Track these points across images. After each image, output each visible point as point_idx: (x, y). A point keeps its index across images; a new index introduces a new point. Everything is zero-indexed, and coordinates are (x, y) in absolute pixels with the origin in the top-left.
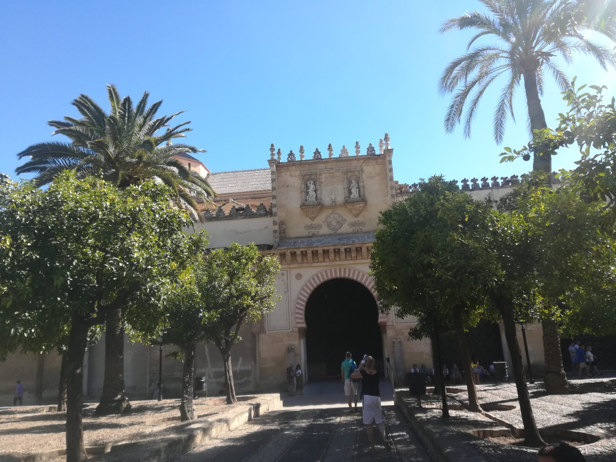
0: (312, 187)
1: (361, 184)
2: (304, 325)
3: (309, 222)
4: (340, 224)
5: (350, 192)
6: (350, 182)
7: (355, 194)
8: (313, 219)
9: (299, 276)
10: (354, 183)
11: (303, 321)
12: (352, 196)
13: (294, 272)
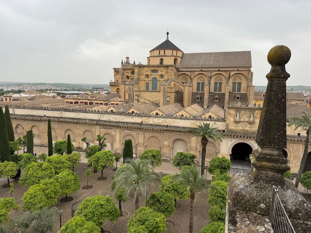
0: (238, 114)
1: (254, 116)
2: (231, 153)
3: (236, 125)
4: (246, 127)
5: (250, 118)
6: (251, 114)
7: (252, 119)
8: (237, 124)
9: (231, 141)
10: (252, 115)
11: (231, 152)
12: (251, 119)
13: (230, 139)
